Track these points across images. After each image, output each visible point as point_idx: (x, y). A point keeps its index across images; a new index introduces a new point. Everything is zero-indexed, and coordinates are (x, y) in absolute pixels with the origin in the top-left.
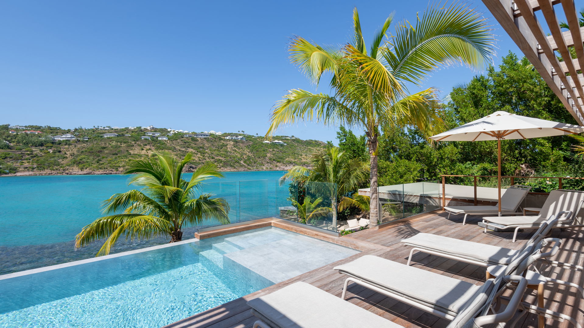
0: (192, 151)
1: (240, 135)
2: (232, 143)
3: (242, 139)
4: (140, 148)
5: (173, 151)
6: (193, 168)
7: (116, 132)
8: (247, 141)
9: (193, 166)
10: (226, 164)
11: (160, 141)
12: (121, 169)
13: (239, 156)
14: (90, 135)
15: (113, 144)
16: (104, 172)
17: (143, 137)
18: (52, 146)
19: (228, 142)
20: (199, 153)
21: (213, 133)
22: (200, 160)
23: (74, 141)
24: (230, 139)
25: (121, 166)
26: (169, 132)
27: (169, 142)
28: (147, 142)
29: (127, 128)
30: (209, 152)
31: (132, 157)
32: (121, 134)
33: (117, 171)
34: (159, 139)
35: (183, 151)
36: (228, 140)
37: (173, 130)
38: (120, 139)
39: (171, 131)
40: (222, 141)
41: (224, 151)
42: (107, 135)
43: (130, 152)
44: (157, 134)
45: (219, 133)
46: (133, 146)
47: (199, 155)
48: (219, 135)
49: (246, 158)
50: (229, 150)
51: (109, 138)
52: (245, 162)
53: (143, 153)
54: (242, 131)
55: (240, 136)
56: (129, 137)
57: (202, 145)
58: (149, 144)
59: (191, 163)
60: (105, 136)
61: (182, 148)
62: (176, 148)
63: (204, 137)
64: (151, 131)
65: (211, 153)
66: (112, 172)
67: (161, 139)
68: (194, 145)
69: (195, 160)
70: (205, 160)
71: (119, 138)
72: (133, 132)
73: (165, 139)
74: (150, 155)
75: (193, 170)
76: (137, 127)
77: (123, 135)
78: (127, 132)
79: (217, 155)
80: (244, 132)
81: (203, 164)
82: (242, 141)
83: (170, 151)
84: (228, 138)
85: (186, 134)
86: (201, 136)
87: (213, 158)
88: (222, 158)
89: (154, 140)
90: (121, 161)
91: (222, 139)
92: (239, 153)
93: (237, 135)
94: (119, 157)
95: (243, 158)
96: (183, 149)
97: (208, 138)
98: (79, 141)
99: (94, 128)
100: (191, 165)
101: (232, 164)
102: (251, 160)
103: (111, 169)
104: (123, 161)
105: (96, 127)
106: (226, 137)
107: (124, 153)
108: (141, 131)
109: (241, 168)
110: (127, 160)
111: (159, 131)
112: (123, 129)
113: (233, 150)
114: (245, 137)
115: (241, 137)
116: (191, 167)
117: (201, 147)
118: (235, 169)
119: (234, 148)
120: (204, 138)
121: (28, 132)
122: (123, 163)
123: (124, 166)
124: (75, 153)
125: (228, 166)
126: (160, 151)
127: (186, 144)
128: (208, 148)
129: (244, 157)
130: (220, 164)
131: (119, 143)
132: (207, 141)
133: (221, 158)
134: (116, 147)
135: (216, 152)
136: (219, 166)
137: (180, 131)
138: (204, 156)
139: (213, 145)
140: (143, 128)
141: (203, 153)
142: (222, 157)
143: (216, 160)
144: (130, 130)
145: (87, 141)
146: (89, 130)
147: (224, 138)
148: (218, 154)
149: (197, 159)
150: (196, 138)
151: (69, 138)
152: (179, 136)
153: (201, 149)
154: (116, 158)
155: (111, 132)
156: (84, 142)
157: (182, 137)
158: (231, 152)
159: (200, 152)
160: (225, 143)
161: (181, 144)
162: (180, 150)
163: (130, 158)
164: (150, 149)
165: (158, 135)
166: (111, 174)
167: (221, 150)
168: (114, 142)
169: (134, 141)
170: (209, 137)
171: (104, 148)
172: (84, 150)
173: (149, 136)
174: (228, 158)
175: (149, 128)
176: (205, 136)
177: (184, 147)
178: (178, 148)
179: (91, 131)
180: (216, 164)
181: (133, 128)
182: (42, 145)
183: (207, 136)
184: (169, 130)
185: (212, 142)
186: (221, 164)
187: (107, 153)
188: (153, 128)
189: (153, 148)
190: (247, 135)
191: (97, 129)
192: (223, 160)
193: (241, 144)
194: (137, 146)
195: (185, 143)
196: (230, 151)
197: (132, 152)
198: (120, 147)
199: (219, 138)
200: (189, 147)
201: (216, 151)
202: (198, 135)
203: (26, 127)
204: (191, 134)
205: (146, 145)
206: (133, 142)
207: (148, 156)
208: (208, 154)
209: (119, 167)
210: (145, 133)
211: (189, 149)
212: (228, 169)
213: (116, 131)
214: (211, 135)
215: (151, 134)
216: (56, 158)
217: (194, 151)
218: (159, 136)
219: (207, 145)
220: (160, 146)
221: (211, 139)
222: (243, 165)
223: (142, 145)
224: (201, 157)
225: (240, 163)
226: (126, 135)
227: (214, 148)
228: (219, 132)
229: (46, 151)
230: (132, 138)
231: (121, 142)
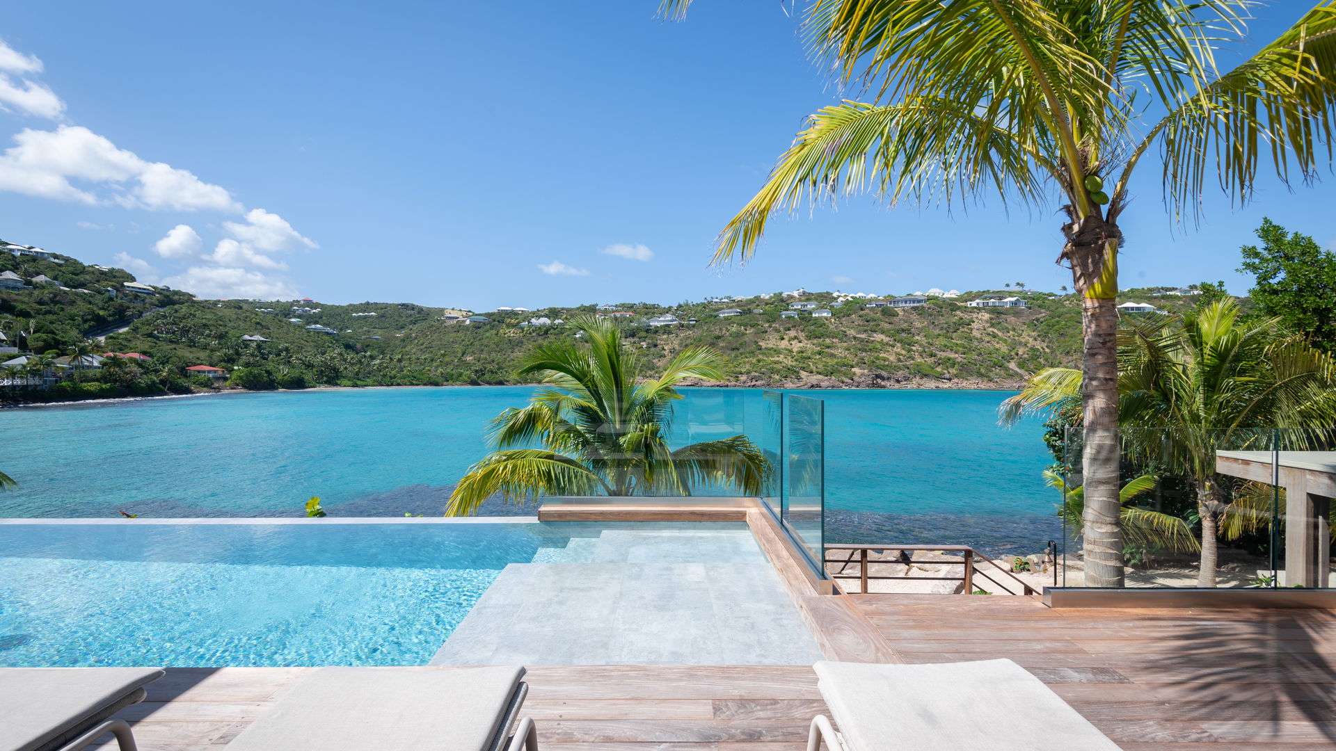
0: (882, 340)
1: (1011, 294)
2: (987, 316)
3: (1015, 303)
4: (777, 335)
5: (841, 340)
6: (883, 379)
7: (739, 306)
8: (1030, 308)
9: (884, 374)
10: (966, 370)
11: (816, 319)
12: (743, 378)
13: (1004, 349)
14: (698, 315)
15: (734, 329)
16: (718, 383)
17: (785, 312)
18: (646, 337)
19: (975, 315)
20: (899, 345)
21: (937, 295)
22: (899, 360)
23: (676, 326)
24: (981, 306)
25: (743, 371)
26: (836, 299)
27: (833, 320)
28: (791, 324)
29: (757, 298)
30: (924, 341)
31: (763, 354)
32: (746, 309)
33: (737, 381)
34: (814, 315)
35: (862, 340)
36: (976, 308)
37: (843, 295)
38: (746, 318)
39: (839, 297)
40: (958, 313)
41: (961, 338)
42: (724, 313)
43: (760, 344)
44: (811, 306)
45: (952, 294)
46: (766, 332)
47: (898, 348)
48: (951, 299)
49: (1026, 356)
50: (976, 334)
51: (726, 319)
52: (1021, 365)
53: (783, 346)
54: (1018, 284)
55: (1010, 296)
56: (760, 314)
57: (906, 325)
58: (795, 327)
59: (878, 367)
60: (721, 315)
61: (859, 332)
62: (848, 333)
63: (912, 305)
64: (800, 300)
65: (929, 343)
66: (729, 384)
67: (817, 315)
68: (887, 326)
69: (888, 360)
70: (913, 359)
71: (742, 318)
72: (767, 304)
73: (825, 315)
74: (795, 350)
75: (883, 383)
76: (775, 294)
77: (750, 311)
78: (758, 306)
79: (943, 348)
80: (1022, 285)
81: (906, 370)
82: (1014, 310)
83: (834, 340)
84: (974, 304)
85: (870, 301)
86: (906, 302)
87: (931, 355)
88: (957, 355)
89: (805, 317)
90: (744, 362)
91: (959, 308)
92: (1005, 341)
93: (1000, 295)
94: (741, 354)
95: (1017, 354)
96: (863, 336)
97: (923, 307)
98: (682, 326)
99: (706, 301)
100: (879, 372)
101: (983, 371)
102: (1042, 360)
103: (727, 378)
104: (748, 362)
105: (709, 299)
106: (969, 303)
107: (749, 346)
108: (782, 301)
109: (1009, 381)
110: (754, 361)
111: (816, 299)
112: (750, 300)
113: (989, 334)
114: (1025, 299)
115: (1014, 299)
116: (878, 376)
117: (903, 330)
118: (991, 384)
119: (991, 329)
120: (913, 308)
121: (618, 315)
122: (748, 366)
123: (748, 373)
124: (677, 347)
125: (972, 375)
126: (815, 341)
127: (870, 325)
128: (920, 331)
129: (1020, 353)
130: (950, 370)
131: (743, 328)
132: (919, 314)
133: (952, 355)
134: (739, 335)
135: (942, 341)
136: (947, 376)
137: (857, 296)
138: (909, 351)
139: (933, 323)
140: (784, 295)
141: (908, 344)
142: (956, 353)
143: (940, 359)
144: (763, 300)
145: (694, 326)
146: (698, 305)
147: (962, 304)
148: (945, 346)
149: (892, 358)
150: (892, 308)
151: (668, 321)
152: (857, 306)
153: (904, 335)
154: (736, 356)
155: (731, 308)
156: (689, 327)
157: (862, 309)
158: (980, 340)
159: (901, 341)
160: (966, 317)
161: (859, 325)
162: (855, 338)
163: (760, 357)
164: (796, 338)
165: (813, 306)
166: (727, 386)
167: (954, 335)
168: (735, 325)
169: (768, 321)
170: (925, 305)
171: (718, 337)
172: (689, 341)
173: (796, 310)
174: (974, 356)
175: (796, 294)
176: (914, 302)
177: (865, 331)
178: (852, 332)
179: (699, 308)
180: (939, 369)
181: (767, 297)
182: (633, 335)
183: (919, 301)
184: (835, 295)
185: (931, 316)
186: (953, 371)
187: (723, 347)
188: (804, 293)
189: (802, 335)
190: (1033, 293)
191: (709, 303)
192: (959, 360)
193: (1012, 319)
194: (773, 332)
195: (868, 321)
196: (979, 336)
197: (763, 344)
198: (744, 334)
199: (952, 305)
200: (875, 331)
201: (941, 338)
202: (898, 302)
203: (616, 306)
204: (883, 300)
205: (789, 330)
206: (767, 325)
207: (791, 351)
208: (921, 345)
209: (741, 373)
210: (788, 304)
211: (875, 335)
212: (971, 384)
213: (739, 304)
214: (929, 299)
215: (799, 307)
216: (650, 357)
217: (886, 339)
218: (813, 309)
219: (918, 324)
220: (814, 331)
221: (929, 308)
222: (1017, 373)
223: (781, 329)
224: (904, 352)
225: (1007, 369)
226: (755, 311)
227: (937, 332)
228: (952, 292)
229: (638, 346)
230: (765, 317)
231: (745, 325)
